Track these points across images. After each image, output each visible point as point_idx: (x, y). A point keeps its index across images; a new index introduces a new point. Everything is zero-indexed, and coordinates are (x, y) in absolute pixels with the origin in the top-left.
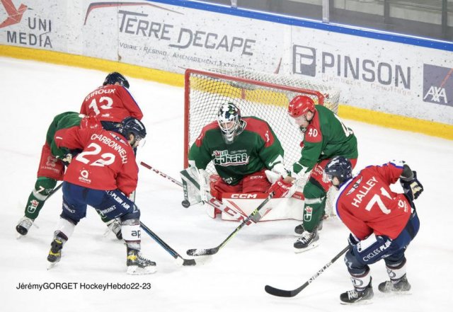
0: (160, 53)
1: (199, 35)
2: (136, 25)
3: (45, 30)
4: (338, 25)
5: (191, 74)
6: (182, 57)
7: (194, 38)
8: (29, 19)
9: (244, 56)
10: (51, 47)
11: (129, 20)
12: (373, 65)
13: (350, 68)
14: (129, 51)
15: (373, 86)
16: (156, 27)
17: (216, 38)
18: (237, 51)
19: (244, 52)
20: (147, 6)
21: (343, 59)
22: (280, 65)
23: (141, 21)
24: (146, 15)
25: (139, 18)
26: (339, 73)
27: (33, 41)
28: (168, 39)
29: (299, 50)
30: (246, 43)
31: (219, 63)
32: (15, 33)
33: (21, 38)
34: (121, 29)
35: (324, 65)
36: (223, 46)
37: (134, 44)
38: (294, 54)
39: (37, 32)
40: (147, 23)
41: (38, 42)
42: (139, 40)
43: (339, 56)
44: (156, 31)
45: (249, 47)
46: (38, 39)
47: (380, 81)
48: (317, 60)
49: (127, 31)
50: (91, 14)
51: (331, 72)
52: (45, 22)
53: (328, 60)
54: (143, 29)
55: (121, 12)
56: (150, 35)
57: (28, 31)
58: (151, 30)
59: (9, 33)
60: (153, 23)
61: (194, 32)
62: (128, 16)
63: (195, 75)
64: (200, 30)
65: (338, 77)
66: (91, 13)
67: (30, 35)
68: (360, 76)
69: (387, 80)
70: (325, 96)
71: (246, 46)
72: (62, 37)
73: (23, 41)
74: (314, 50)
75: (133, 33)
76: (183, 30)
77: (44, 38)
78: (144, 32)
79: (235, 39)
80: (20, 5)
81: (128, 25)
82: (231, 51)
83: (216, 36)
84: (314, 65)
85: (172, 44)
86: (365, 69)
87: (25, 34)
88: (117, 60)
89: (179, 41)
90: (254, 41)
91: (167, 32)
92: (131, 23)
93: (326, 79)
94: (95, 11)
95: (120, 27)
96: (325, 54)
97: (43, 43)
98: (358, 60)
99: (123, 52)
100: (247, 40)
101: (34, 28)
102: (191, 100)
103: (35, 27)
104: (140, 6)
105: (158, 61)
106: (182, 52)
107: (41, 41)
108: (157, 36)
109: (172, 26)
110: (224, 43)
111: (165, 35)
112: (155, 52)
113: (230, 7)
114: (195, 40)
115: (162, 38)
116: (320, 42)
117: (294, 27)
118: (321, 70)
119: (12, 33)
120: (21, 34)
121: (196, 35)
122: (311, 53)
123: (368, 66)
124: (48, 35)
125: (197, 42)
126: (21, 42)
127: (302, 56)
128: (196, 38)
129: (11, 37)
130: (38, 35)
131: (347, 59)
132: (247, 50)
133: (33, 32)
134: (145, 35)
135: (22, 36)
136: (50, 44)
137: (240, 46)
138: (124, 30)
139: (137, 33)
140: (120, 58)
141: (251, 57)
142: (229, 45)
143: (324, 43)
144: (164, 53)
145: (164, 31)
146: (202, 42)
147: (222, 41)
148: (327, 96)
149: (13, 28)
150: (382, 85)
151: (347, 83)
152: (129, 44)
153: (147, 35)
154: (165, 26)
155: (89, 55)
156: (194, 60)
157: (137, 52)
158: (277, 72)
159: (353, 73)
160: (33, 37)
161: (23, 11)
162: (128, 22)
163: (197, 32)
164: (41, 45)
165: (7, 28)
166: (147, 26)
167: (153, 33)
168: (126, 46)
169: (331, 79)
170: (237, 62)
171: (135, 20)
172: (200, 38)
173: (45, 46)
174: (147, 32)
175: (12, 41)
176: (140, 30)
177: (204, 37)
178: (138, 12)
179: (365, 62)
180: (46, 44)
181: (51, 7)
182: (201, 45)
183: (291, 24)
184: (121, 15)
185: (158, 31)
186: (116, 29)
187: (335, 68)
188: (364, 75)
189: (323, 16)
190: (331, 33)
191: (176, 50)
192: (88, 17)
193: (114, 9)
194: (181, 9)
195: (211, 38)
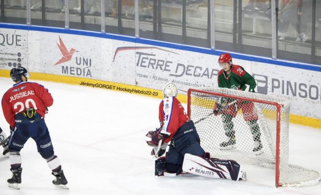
0: (164, 80)
1: (189, 68)
2: (148, 61)
3: (87, 65)
5: (192, 92)
6: (178, 82)
7: (186, 70)
8: (77, 58)
10: (91, 76)
11: (143, 58)
12: (306, 87)
13: (291, 88)
14: (143, 79)
15: (306, 101)
16: (161, 63)
17: (201, 70)
18: (215, 78)
20: (155, 49)
21: (285, 83)
23: (151, 59)
24: (155, 55)
25: (150, 57)
26: (283, 93)
27: (79, 73)
28: (169, 70)
29: (256, 77)
31: (203, 86)
32: (67, 67)
33: (71, 71)
34: (138, 65)
35: (273, 87)
36: (205, 75)
37: (146, 75)
39: (82, 66)
40: (155, 60)
41: (82, 73)
42: (149, 71)
43: (283, 81)
44: (161, 66)
46: (82, 71)
47: (311, 97)
48: (268, 84)
49: (141, 66)
51: (278, 91)
52: (87, 60)
53: (276, 84)
54: (152, 64)
55: (137, 53)
56: (157, 68)
57: (76, 66)
58: (158, 65)
59: (63, 67)
60: (159, 61)
61: (186, 66)
62: (142, 56)
63: (194, 93)
64: (190, 65)
65: (282, 95)
66: (118, 54)
67: (77, 69)
68: (297, 94)
69: (315, 96)
70: (281, 106)
72: (98, 70)
73: (72, 72)
74: (266, 77)
75: (145, 67)
76: (179, 65)
77: (86, 71)
78: (153, 66)
79: (213, 70)
80: (71, 49)
81: (142, 62)
82: (211, 78)
83: (201, 68)
84: (266, 87)
85: (172, 74)
86: (300, 89)
87: (74, 68)
88: (135, 84)
89: (176, 72)
91: (168, 66)
92: (144, 60)
94: (120, 53)
95: (137, 62)
96: (273, 80)
97: (86, 74)
98: (295, 84)
99: (139, 79)
101: (79, 64)
103: (80, 63)
104: (150, 49)
105: (162, 85)
106: (178, 79)
107: (84, 72)
108: (161, 69)
109: (171, 62)
110: (206, 73)
111: (167, 68)
112: (160, 79)
113: (210, 49)
114: (187, 71)
115: (165, 70)
116: (270, 72)
117: (253, 62)
118: (271, 90)
119: (65, 68)
120: (71, 68)
121: (187, 68)
122: (265, 80)
123: (303, 87)
124: (89, 68)
125: (188, 73)
126: (71, 74)
127: (259, 81)
128: (188, 70)
129: (65, 70)
130: (82, 69)
131: (289, 83)
133: (79, 66)
134: (153, 68)
135: (72, 69)
136: (90, 74)
138: (140, 64)
139: (148, 67)
140: (137, 83)
142: (210, 74)
143: (273, 73)
144: (166, 80)
145: (166, 66)
146: (192, 72)
147: (205, 72)
148: (283, 106)
149: (66, 64)
150: (312, 100)
151: (289, 98)
152: (143, 74)
153: (155, 68)
154: (167, 62)
155: (116, 81)
156: (186, 84)
157: (148, 79)
159: (292, 92)
160: (79, 70)
161: (73, 53)
162: (142, 60)
163: (188, 66)
164: (84, 75)
165: (62, 64)
166: (155, 62)
167: (159, 67)
168: (140, 75)
169: (278, 96)
170: (215, 86)
171: (147, 59)
172: (190, 70)
173: (87, 76)
174: (155, 66)
175: (65, 73)
176: (150, 65)
177: (193, 69)
178: (148, 53)
179: (300, 85)
180: (88, 74)
181: (91, 50)
182: (191, 75)
183: (251, 60)
184: (138, 55)
185: (163, 65)
186: (134, 64)
187: (281, 89)
188: (300, 94)
189: (273, 55)
190: (278, 66)
191: (174, 78)
192: (116, 57)
193: (133, 52)
194: (178, 51)
195: (198, 70)
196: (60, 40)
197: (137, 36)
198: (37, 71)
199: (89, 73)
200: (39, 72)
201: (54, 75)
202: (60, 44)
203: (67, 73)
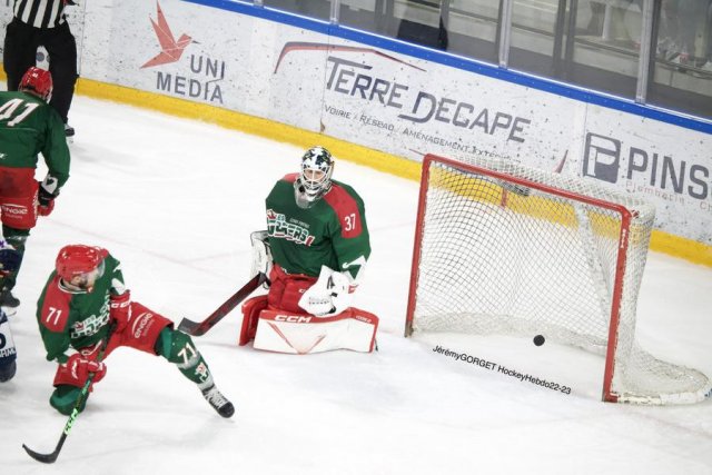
0: (385, 126)
1: (445, 105)
2: (352, 80)
3: (215, 76)
4: (659, 109)
5: (433, 162)
6: (417, 135)
7: (438, 109)
8: (193, 56)
9: (511, 142)
10: (221, 102)
11: (343, 72)
12: (707, 174)
13: (670, 175)
14: (338, 119)
15: (703, 206)
16: (381, 87)
17: (471, 112)
18: (501, 134)
19: (512, 137)
20: (372, 54)
21: (660, 161)
22: (564, 161)
23: (361, 76)
25: (358, 71)
26: (653, 181)
27: (195, 91)
28: (399, 106)
29: (595, 141)
30: (515, 124)
31: (471, 149)
32: (169, 76)
33: (177, 84)
34: (329, 85)
35: (632, 167)
36: (480, 124)
37: (347, 109)
38: (588, 146)
39: (203, 77)
40: (369, 79)
41: (203, 92)
42: (355, 104)
43: (656, 156)
44: (381, 93)
45: (520, 130)
46: (203, 88)
48: (621, 158)
49: (337, 89)
50: (286, 58)
51: (641, 178)
52: (216, 64)
53: (638, 160)
54: (362, 88)
55: (331, 59)
56: (371, 97)
57: (189, 75)
58: (374, 90)
59: (160, 74)
60: (378, 81)
61: (438, 100)
62: (341, 67)
63: (438, 164)
64: (448, 98)
65: (651, 187)
66: (286, 56)
67: (192, 81)
68: (685, 189)
70: (632, 214)
71: (515, 128)
72: (239, 88)
73: (180, 89)
74: (618, 144)
75: (346, 92)
76: (422, 95)
77: (212, 88)
78: (362, 92)
79: (499, 115)
80: (181, 34)
81: (340, 80)
82: (492, 133)
83: (471, 108)
84: (616, 165)
85: (404, 113)
86: (692, 178)
87: (184, 79)
88: (319, 130)
89: (415, 111)
90: (528, 122)
91: (398, 96)
92: (345, 77)
93: (631, 189)
94: (293, 54)
95: (328, 80)
96: (634, 151)
97: (210, 95)
98: (683, 164)
99: (330, 120)
100: (518, 119)
101: (198, 71)
102: (429, 202)
103: (200, 70)
104: (360, 54)
105: (379, 139)
106: (418, 127)
107: (207, 91)
108: (382, 100)
109: (406, 88)
110: (482, 120)
111: (395, 100)
112: (377, 123)
113: (496, 66)
114: (439, 112)
115: (390, 103)
116: (628, 132)
117: (592, 106)
118: (626, 174)
119: (164, 77)
120: (178, 78)
121: (441, 104)
122: (614, 148)
124: (218, 83)
125: (441, 115)
126: (176, 91)
127: (599, 150)
128: (441, 109)
129: (163, 81)
130: (203, 83)
131: (668, 161)
132: (517, 134)
133: (196, 77)
134: (364, 96)
135: (180, 81)
136: (220, 97)
137: (506, 127)
138: (333, 86)
139: (353, 94)
140: (323, 127)
141: (521, 144)
142: (490, 125)
143: (635, 134)
144: (391, 127)
145: (394, 94)
146: (450, 115)
147: (480, 116)
148: (636, 214)
149: (168, 68)
151: (664, 197)
152: (339, 108)
153: (368, 97)
154: (396, 86)
155: (277, 119)
156: (433, 140)
157: (350, 121)
158: (559, 170)
159: (674, 183)
160: (195, 85)
161: (185, 44)
162: (341, 75)
163: (444, 100)
164: (206, 98)
165: (159, 68)
166: (369, 84)
167: (376, 95)
168: (334, 111)
169: (640, 189)
170: (499, 151)
171: (352, 74)
172: (447, 110)
173: (212, 100)
174: (368, 92)
175: (163, 88)
176: (358, 90)
177: (452, 109)
178: (356, 61)
179: (695, 168)
180: (214, 96)
181: (228, 41)
182: (447, 121)
183: (587, 101)
184: (332, 64)
185: (385, 93)
186: (322, 84)
187: (648, 172)
188: (690, 188)
189: (638, 92)
190: (647, 120)
191: (408, 124)
192: (281, 63)
193: (321, 55)
194: (422, 63)
195: (464, 111)
196: (159, 12)
197: (334, 19)
198: (100, 77)
199: (218, 94)
200: (105, 80)
201: (139, 91)
202: (157, 23)
203: (169, 90)
